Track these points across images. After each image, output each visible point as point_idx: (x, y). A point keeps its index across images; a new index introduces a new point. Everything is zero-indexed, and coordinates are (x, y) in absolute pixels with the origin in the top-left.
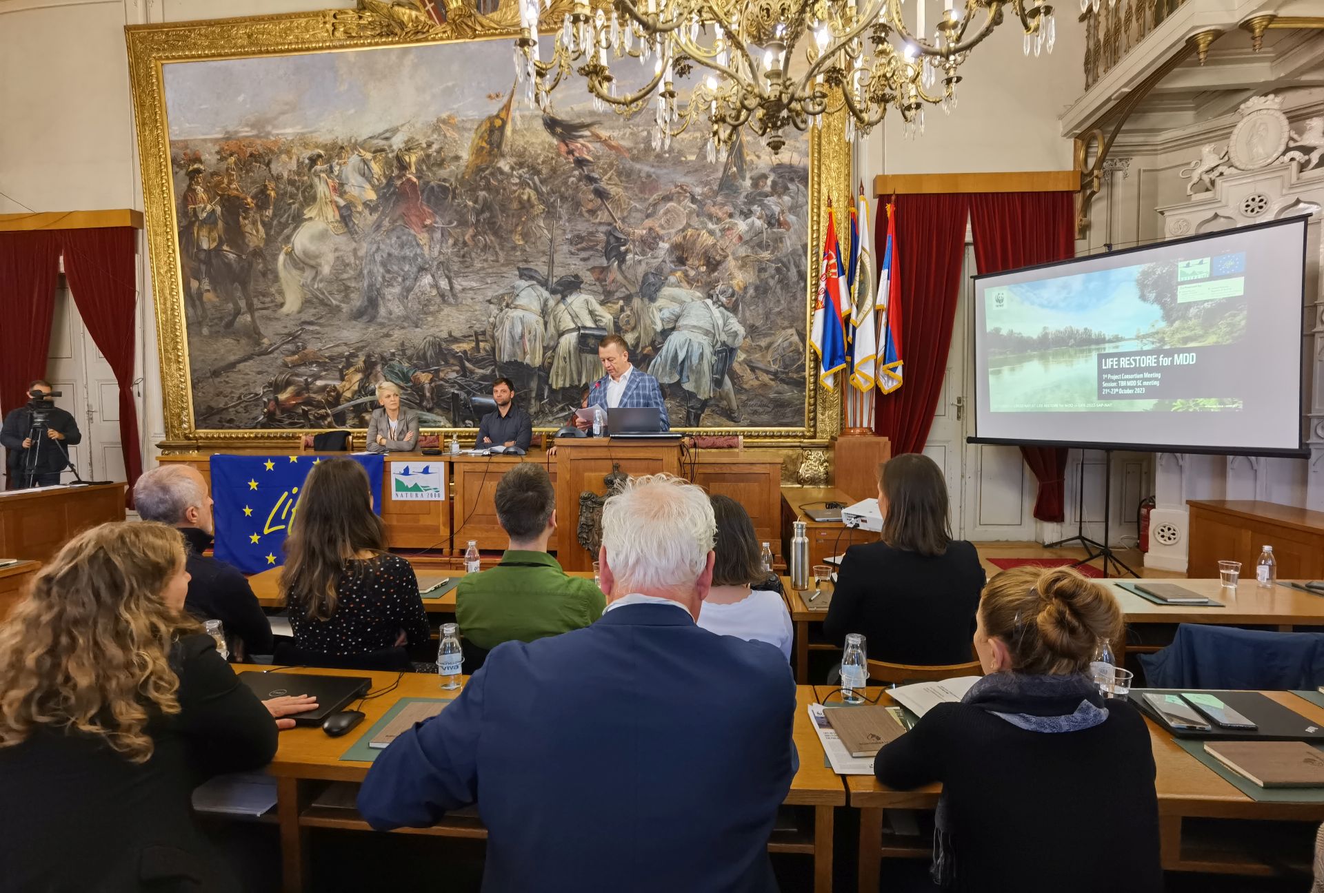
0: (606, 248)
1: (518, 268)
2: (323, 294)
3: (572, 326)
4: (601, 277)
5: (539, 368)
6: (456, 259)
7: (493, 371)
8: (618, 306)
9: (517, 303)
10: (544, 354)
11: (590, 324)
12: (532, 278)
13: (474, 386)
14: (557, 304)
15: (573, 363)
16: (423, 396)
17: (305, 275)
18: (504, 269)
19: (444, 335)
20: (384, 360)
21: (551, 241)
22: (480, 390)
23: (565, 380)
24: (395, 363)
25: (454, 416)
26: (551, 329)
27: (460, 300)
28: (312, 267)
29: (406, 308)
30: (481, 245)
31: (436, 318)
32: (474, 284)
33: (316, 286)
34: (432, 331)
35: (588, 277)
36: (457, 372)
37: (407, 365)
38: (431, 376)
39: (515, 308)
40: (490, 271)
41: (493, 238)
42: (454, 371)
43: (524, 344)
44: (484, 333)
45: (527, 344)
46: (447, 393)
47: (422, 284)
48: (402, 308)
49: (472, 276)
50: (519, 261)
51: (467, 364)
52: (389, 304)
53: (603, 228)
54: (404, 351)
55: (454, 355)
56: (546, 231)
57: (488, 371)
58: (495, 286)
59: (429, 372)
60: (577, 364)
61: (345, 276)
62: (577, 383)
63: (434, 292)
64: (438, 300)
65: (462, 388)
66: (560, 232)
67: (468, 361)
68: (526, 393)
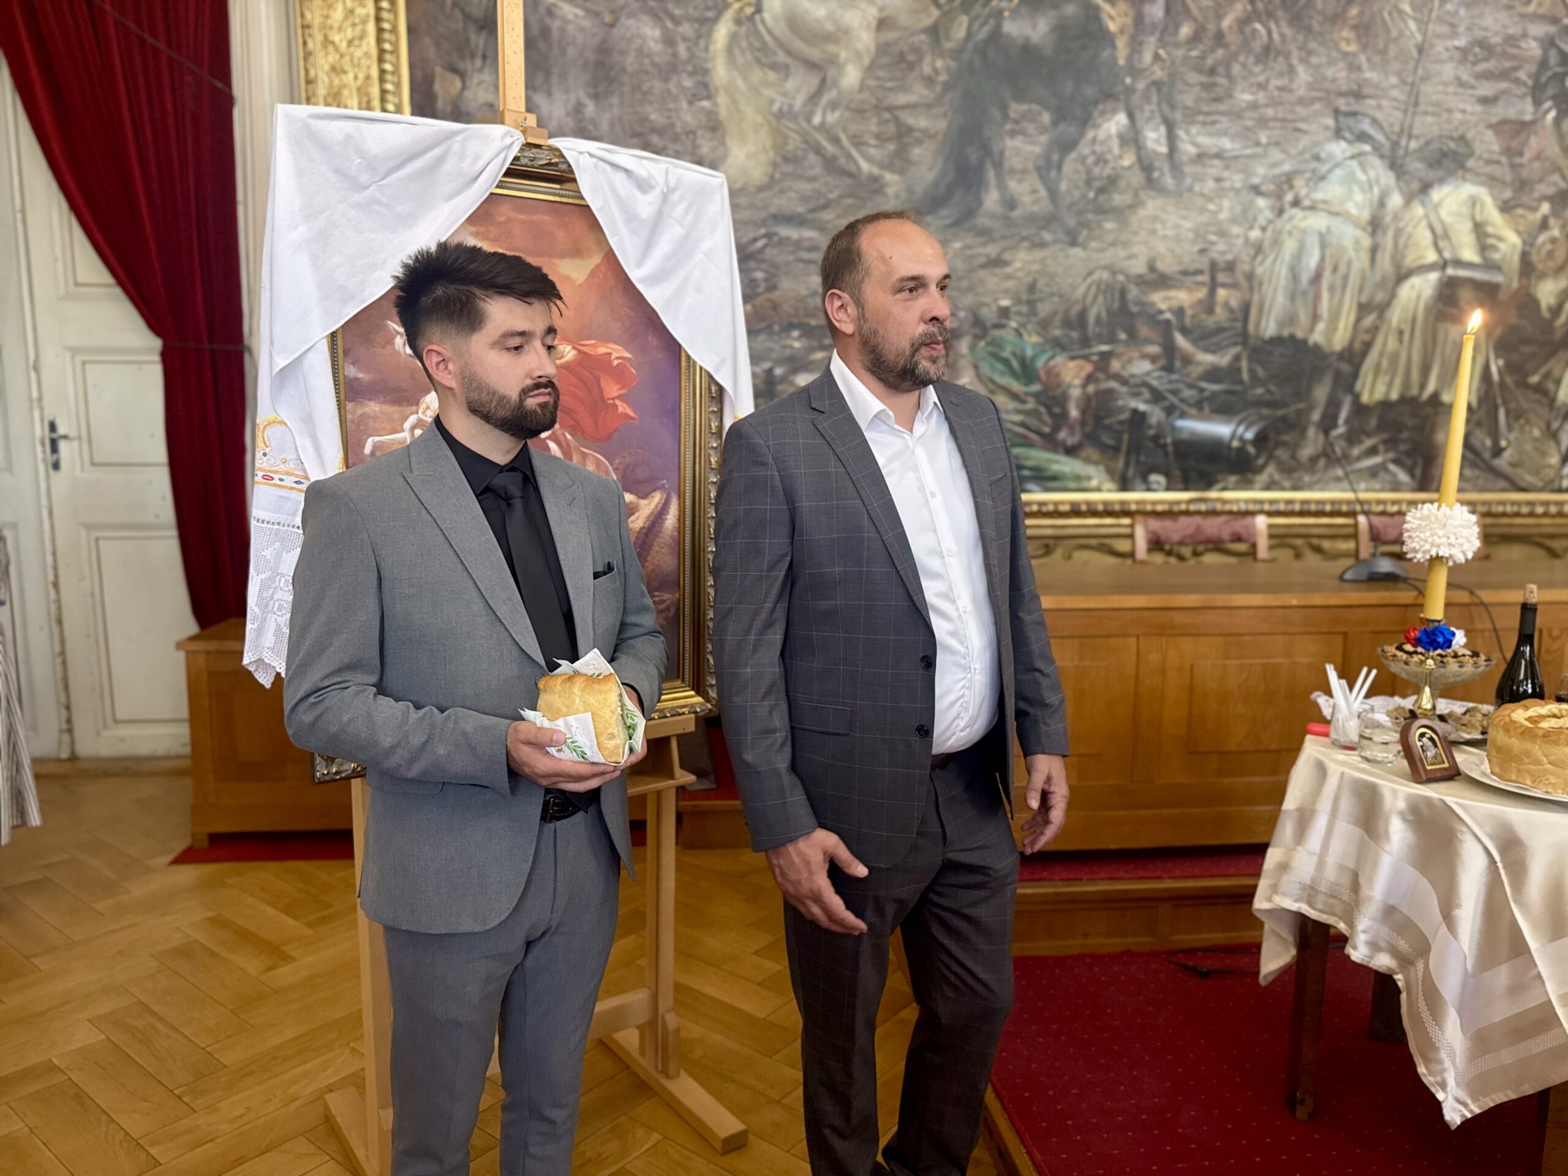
0: (1536, 77)
1: (1337, 113)
2: (836, 141)
3: (1431, 257)
4: (1515, 144)
5: (1342, 356)
6: (1194, 77)
7: (1237, 358)
8: (1537, 216)
9: (1319, 196)
10: (1359, 319)
11: (1469, 254)
12: (1363, 137)
13: (1188, 393)
14: (1409, 200)
15: (1417, 344)
16: (1060, 419)
17: (790, 85)
18: (1302, 111)
19: (1138, 267)
20: (980, 327)
21: (1420, 50)
22: (1199, 405)
23: (1390, 385)
24: (1007, 335)
25: (1127, 464)
26: (1385, 261)
27: (1188, 181)
28: (812, 65)
29: (1053, 194)
30: (1257, 46)
31: (1124, 223)
32: (1227, 144)
33: (817, 120)
34: (1109, 256)
35: (1487, 143)
36: (1153, 359)
37: (1035, 339)
38: (1088, 368)
39: (1312, 208)
40: (1270, 112)
41: (1288, 31)
42: (1145, 356)
43: (1317, 297)
44: (1231, 267)
45: (1325, 295)
46: (1122, 410)
47: (1101, 134)
48: (1043, 193)
49: (1224, 122)
50: (1341, 94)
51: (1180, 340)
52: (1013, 185)
53: (1538, 30)
54: (1031, 303)
55: (1153, 317)
56: (1412, 25)
57: (1223, 360)
58: (1276, 155)
59: (1086, 358)
60: (1425, 345)
61: (902, 99)
62: (1414, 391)
63: (1128, 160)
64: (1136, 178)
65: (1157, 397)
66: (1444, 29)
67: (1184, 331)
68: (1299, 412)
